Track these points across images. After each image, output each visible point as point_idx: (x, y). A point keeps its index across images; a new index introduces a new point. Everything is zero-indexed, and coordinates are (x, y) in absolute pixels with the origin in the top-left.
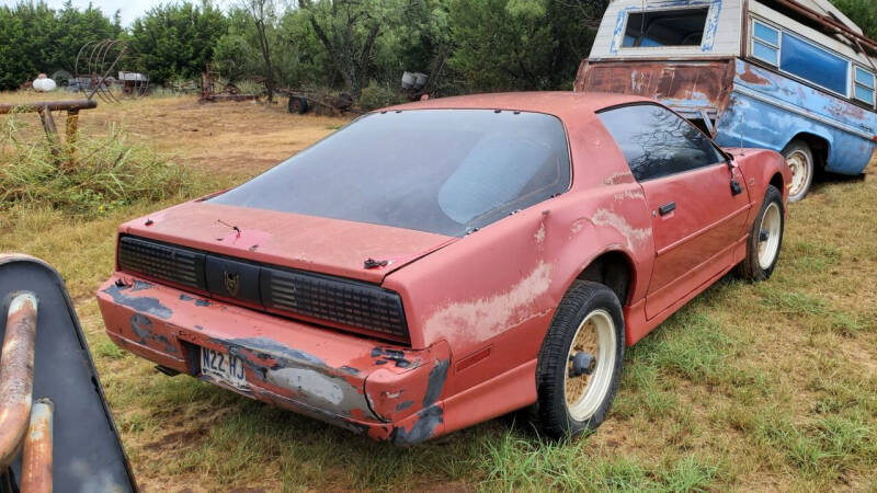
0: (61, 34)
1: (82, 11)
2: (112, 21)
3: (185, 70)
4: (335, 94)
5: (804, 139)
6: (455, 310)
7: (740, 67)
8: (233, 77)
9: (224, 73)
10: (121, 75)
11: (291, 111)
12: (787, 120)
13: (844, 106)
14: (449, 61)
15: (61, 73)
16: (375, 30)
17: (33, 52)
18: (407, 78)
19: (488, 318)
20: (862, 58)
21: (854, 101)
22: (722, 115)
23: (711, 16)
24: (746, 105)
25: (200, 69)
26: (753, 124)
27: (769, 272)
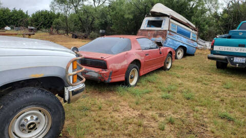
0: (12, 16)
1: (18, 10)
2: (25, 13)
3: (45, 27)
4: (83, 34)
5: (181, 47)
6: (113, 64)
7: (168, 32)
8: (58, 29)
9: (56, 28)
10: (29, 27)
11: (73, 37)
12: (178, 43)
13: (190, 41)
14: (111, 28)
15: (12, 26)
16: (93, 19)
17: (4, 20)
18: (101, 31)
19: (118, 66)
20: (194, 31)
21: (192, 40)
22: (165, 41)
23: (163, 22)
24: (169, 39)
25: (50, 27)
26: (170, 43)
27: (169, 69)
